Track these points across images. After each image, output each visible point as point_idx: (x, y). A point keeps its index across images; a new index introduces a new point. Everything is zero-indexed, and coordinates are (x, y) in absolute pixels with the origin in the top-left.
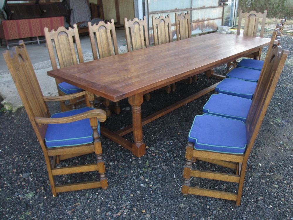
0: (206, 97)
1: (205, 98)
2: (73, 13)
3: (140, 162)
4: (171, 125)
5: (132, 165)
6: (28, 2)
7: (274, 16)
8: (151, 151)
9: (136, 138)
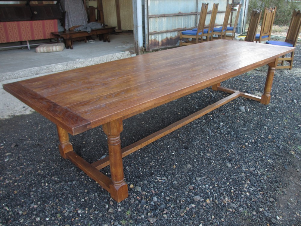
0: (211, 115)
1: (209, 117)
2: (68, 15)
3: (119, 210)
4: (166, 153)
5: (108, 214)
6: (19, 3)
7: (285, 24)
8: (136, 191)
9: (115, 178)
